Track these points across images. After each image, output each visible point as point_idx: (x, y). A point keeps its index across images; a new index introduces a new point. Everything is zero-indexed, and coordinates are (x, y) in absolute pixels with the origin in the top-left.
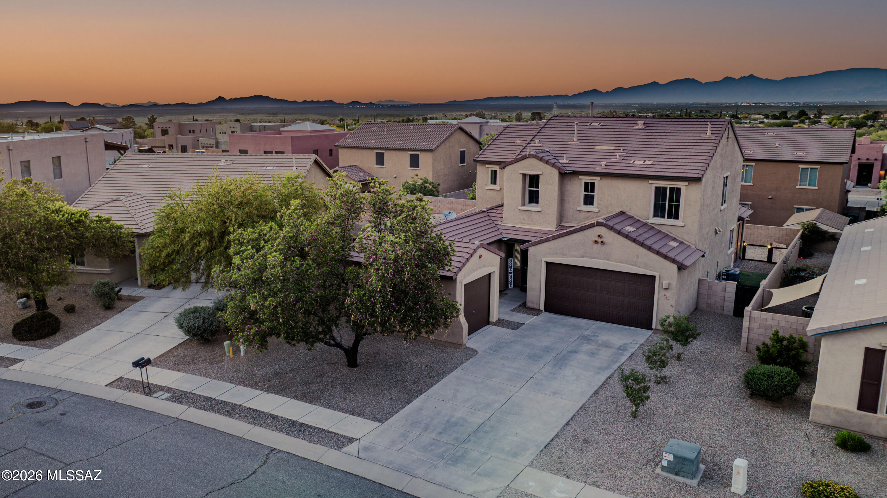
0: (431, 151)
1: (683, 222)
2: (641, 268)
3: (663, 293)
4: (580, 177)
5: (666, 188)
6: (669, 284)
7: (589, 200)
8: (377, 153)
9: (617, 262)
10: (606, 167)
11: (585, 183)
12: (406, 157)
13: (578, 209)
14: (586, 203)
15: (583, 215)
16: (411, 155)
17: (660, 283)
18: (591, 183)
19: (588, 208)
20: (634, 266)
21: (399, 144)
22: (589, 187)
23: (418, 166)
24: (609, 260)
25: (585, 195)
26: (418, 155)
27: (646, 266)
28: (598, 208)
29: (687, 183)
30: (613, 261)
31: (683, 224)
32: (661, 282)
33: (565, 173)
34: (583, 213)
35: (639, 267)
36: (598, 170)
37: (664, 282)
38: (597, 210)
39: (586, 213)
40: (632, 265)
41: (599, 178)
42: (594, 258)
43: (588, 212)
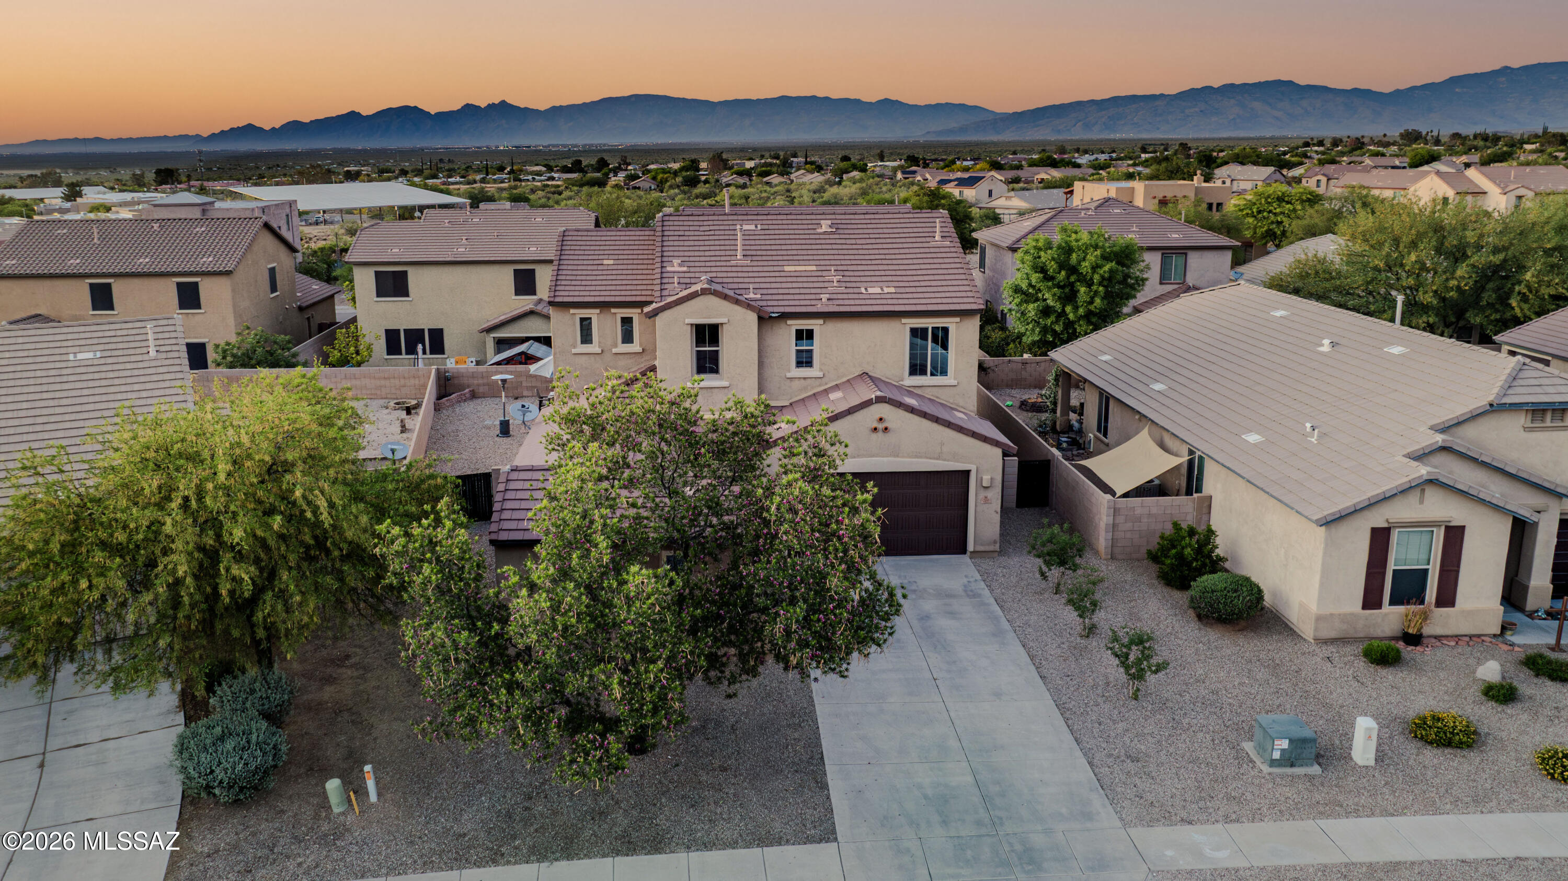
0: (228, 273)
1: (955, 379)
2: (948, 461)
3: (982, 494)
4: (789, 322)
5: (927, 329)
6: (991, 479)
7: (804, 360)
8: (91, 285)
9: (910, 457)
10: (831, 302)
11: (797, 331)
12: (168, 291)
13: (789, 375)
14: (799, 364)
15: (796, 383)
16: (179, 285)
17: (979, 481)
18: (807, 330)
19: (804, 372)
20: (937, 459)
21: (143, 263)
22: (805, 336)
23: (198, 306)
24: (898, 456)
25: (798, 351)
26: (196, 284)
27: (955, 457)
28: (821, 370)
29: (958, 319)
30: (903, 457)
31: (954, 382)
32: (979, 476)
33: (771, 317)
34: (797, 382)
35: (945, 460)
36: (819, 308)
37: (984, 477)
38: (820, 374)
39: (802, 381)
40: (934, 459)
41: (821, 321)
42: (873, 456)
43: (805, 378)
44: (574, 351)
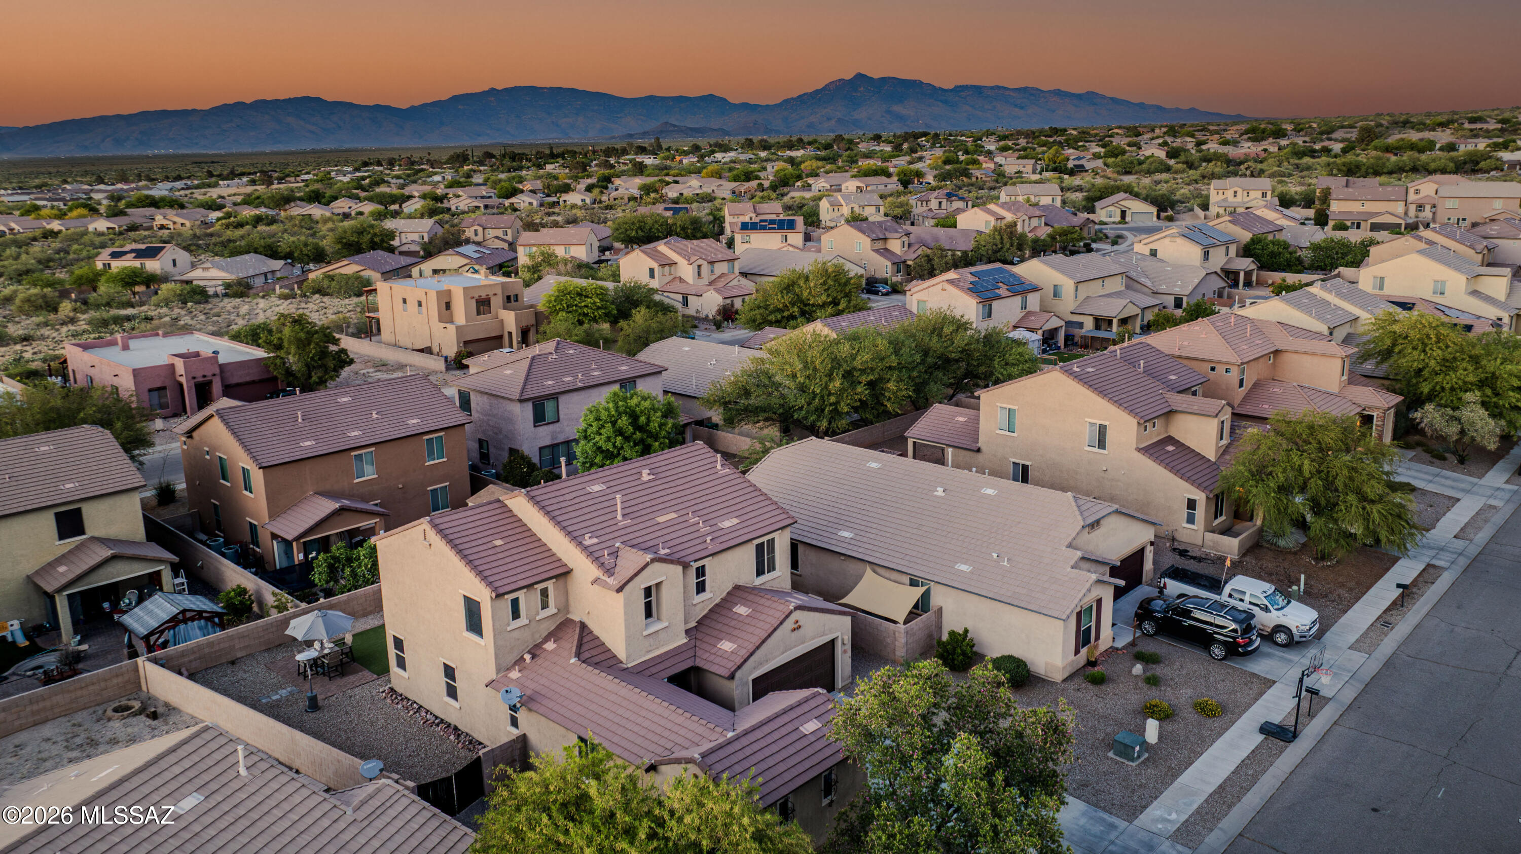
1: (780, 571)
3: (842, 649)
5: (764, 542)
6: (848, 637)
7: (700, 587)
9: (811, 640)
10: (714, 542)
11: (696, 569)
13: (694, 602)
14: (698, 592)
15: (698, 607)
17: (843, 641)
18: (701, 566)
19: (701, 597)
20: (823, 636)
22: (700, 572)
24: (805, 642)
25: (697, 583)
27: (831, 631)
28: (711, 591)
29: (780, 531)
35: (826, 635)
36: (712, 549)
37: (845, 638)
38: (712, 595)
39: (702, 603)
41: (710, 558)
42: (794, 648)
44: (509, 629)
